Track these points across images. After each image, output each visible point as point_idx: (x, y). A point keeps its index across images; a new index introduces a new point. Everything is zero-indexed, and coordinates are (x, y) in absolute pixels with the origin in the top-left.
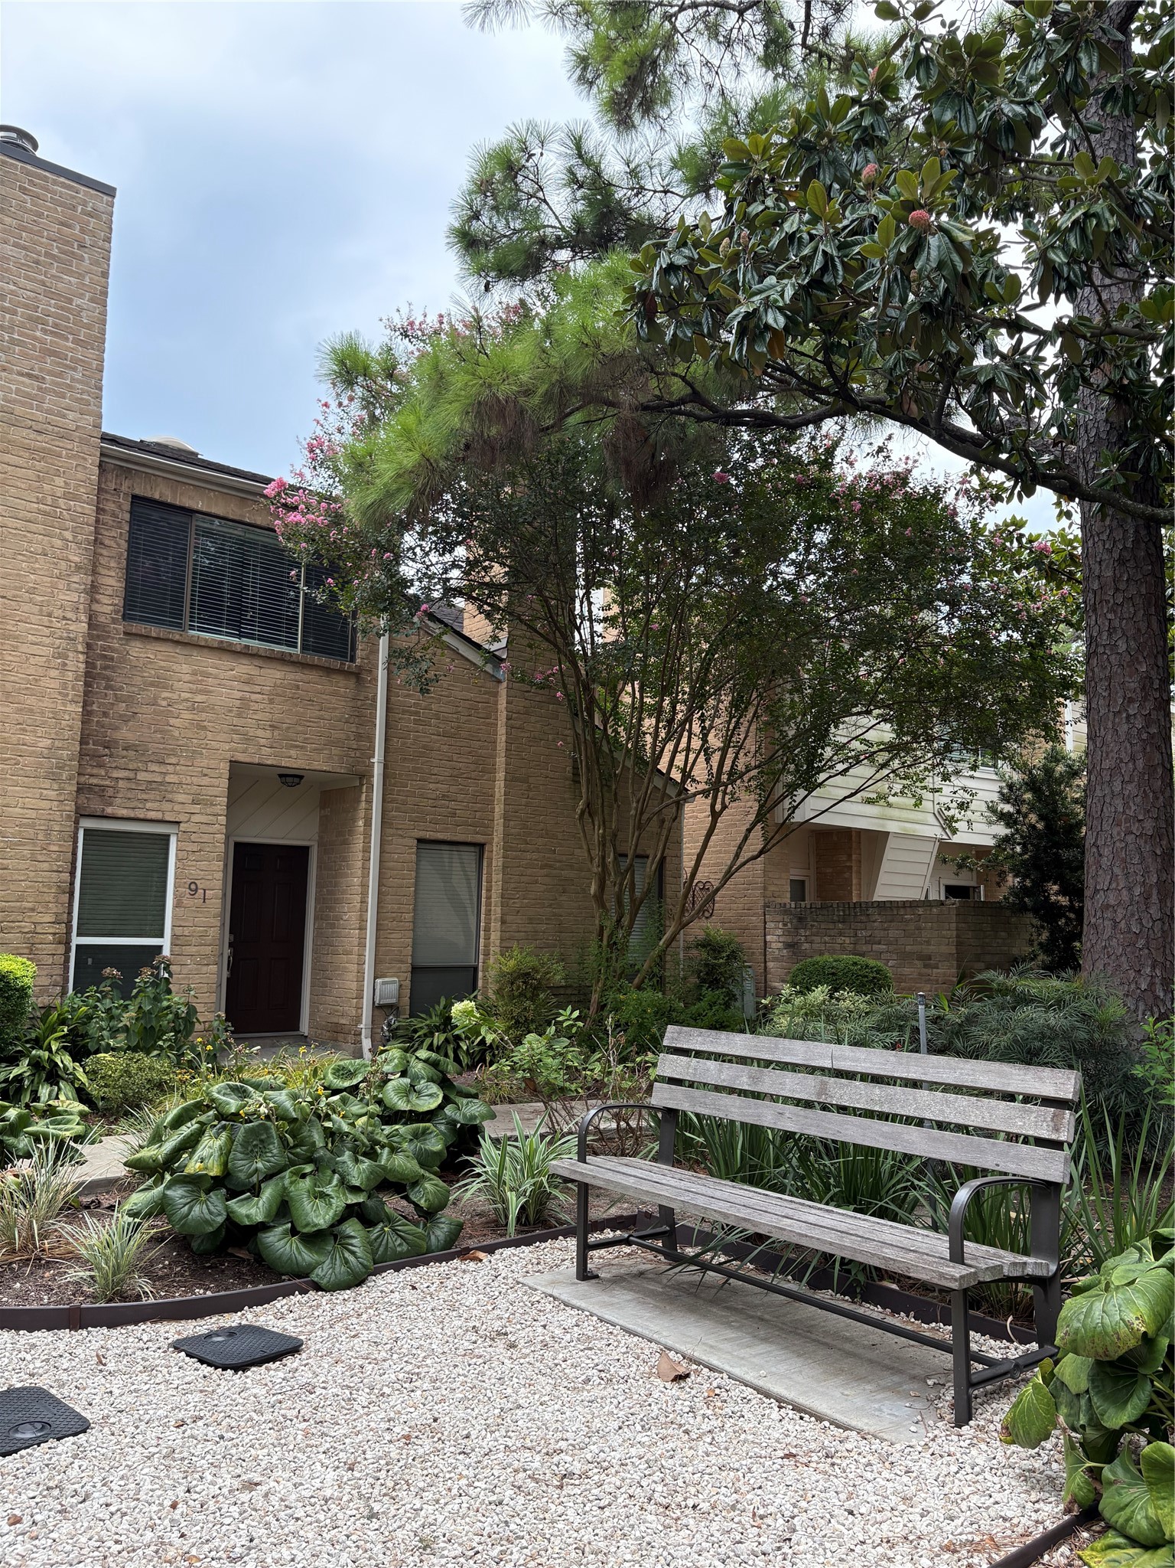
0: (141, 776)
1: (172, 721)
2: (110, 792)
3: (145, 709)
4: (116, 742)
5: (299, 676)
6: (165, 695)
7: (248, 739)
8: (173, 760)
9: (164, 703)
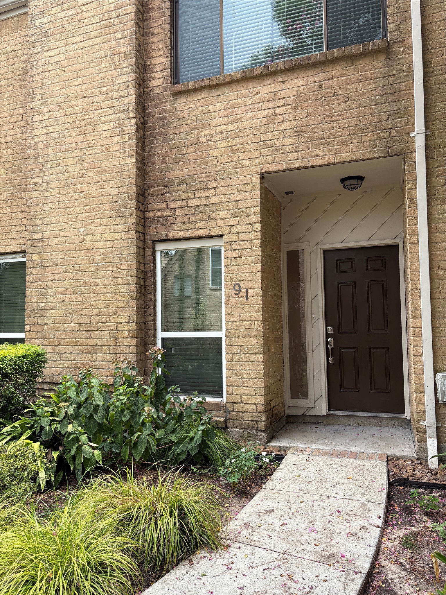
0: (191, 203)
1: (211, 153)
2: (171, 220)
3: (191, 149)
4: (171, 180)
5: (322, 75)
6: (205, 133)
7: (275, 149)
8: (214, 184)
9: (204, 140)
